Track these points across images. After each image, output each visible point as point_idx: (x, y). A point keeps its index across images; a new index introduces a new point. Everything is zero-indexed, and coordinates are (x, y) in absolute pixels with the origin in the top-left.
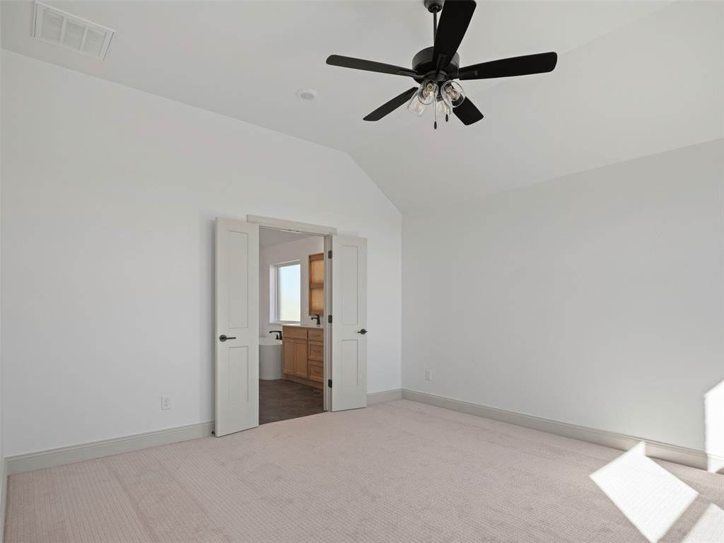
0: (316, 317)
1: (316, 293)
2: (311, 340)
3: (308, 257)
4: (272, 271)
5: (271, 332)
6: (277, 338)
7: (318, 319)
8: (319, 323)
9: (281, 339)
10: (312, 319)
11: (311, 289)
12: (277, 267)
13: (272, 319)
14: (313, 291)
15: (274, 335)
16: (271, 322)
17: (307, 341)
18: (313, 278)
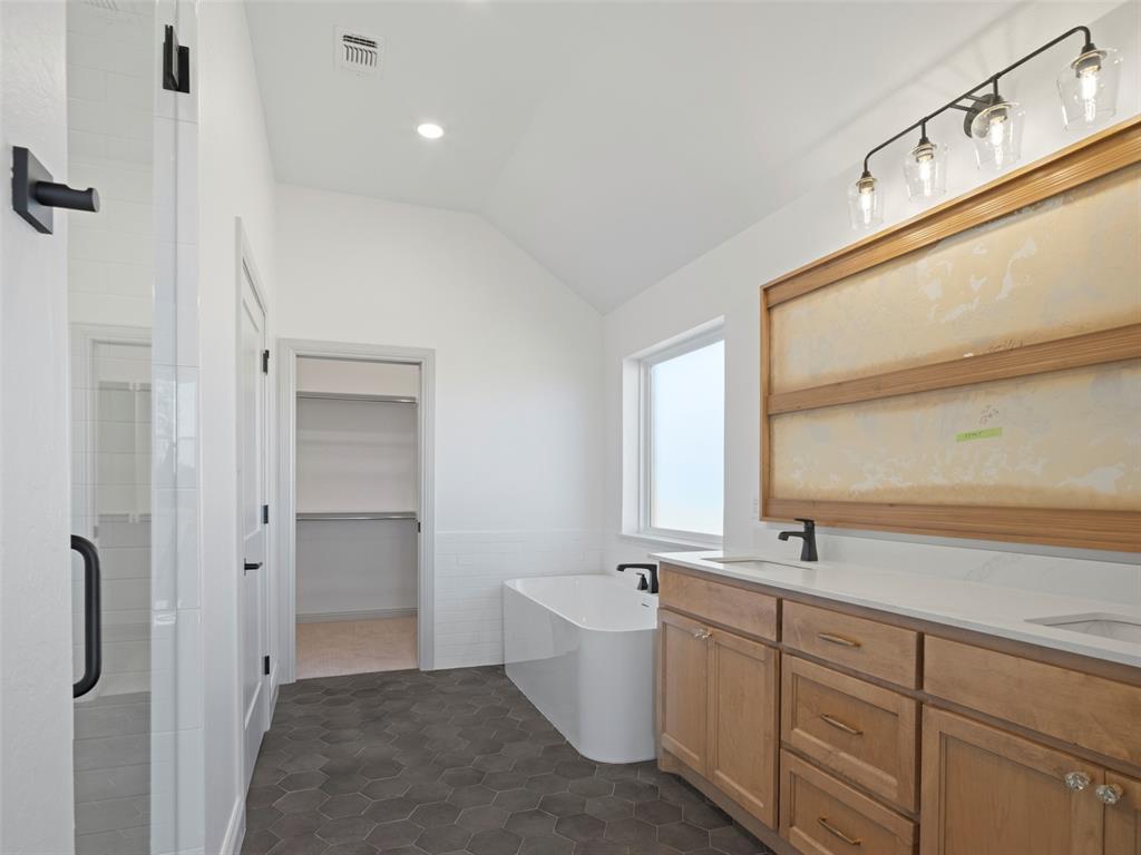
0: (801, 528)
1: (791, 432)
2: (793, 653)
3: (757, 294)
4: (630, 377)
5: (621, 568)
6: (643, 586)
7: (809, 536)
8: (810, 554)
9: (655, 590)
10: (784, 536)
11: (769, 418)
12: (646, 364)
13: (629, 522)
14: (778, 426)
15: (633, 576)
16: (625, 531)
17: (778, 651)
18: (776, 373)
